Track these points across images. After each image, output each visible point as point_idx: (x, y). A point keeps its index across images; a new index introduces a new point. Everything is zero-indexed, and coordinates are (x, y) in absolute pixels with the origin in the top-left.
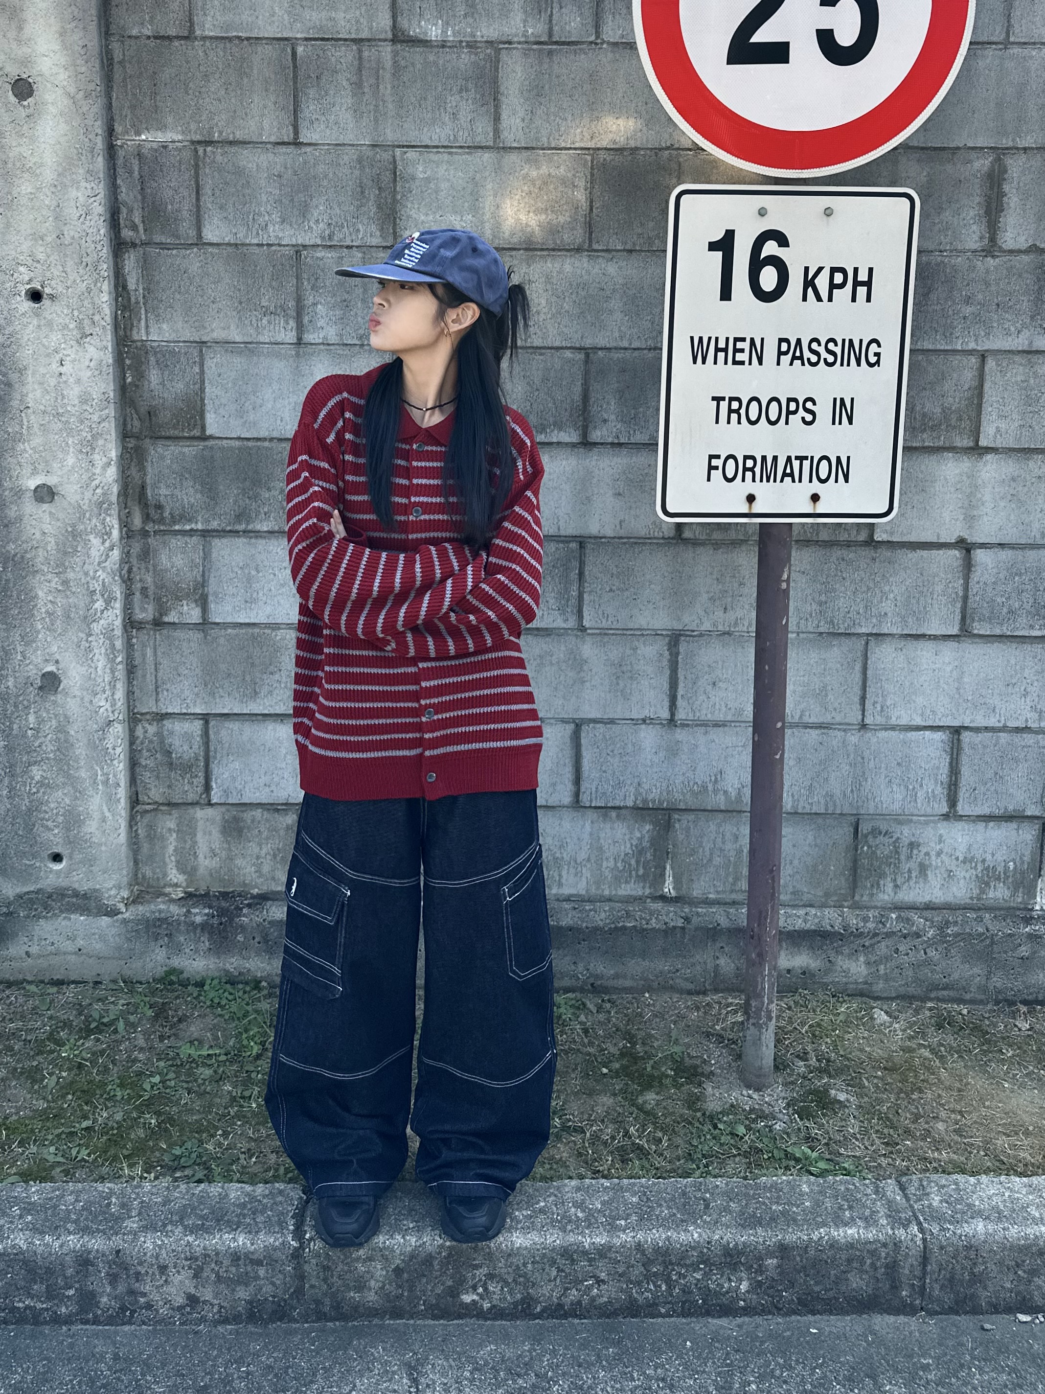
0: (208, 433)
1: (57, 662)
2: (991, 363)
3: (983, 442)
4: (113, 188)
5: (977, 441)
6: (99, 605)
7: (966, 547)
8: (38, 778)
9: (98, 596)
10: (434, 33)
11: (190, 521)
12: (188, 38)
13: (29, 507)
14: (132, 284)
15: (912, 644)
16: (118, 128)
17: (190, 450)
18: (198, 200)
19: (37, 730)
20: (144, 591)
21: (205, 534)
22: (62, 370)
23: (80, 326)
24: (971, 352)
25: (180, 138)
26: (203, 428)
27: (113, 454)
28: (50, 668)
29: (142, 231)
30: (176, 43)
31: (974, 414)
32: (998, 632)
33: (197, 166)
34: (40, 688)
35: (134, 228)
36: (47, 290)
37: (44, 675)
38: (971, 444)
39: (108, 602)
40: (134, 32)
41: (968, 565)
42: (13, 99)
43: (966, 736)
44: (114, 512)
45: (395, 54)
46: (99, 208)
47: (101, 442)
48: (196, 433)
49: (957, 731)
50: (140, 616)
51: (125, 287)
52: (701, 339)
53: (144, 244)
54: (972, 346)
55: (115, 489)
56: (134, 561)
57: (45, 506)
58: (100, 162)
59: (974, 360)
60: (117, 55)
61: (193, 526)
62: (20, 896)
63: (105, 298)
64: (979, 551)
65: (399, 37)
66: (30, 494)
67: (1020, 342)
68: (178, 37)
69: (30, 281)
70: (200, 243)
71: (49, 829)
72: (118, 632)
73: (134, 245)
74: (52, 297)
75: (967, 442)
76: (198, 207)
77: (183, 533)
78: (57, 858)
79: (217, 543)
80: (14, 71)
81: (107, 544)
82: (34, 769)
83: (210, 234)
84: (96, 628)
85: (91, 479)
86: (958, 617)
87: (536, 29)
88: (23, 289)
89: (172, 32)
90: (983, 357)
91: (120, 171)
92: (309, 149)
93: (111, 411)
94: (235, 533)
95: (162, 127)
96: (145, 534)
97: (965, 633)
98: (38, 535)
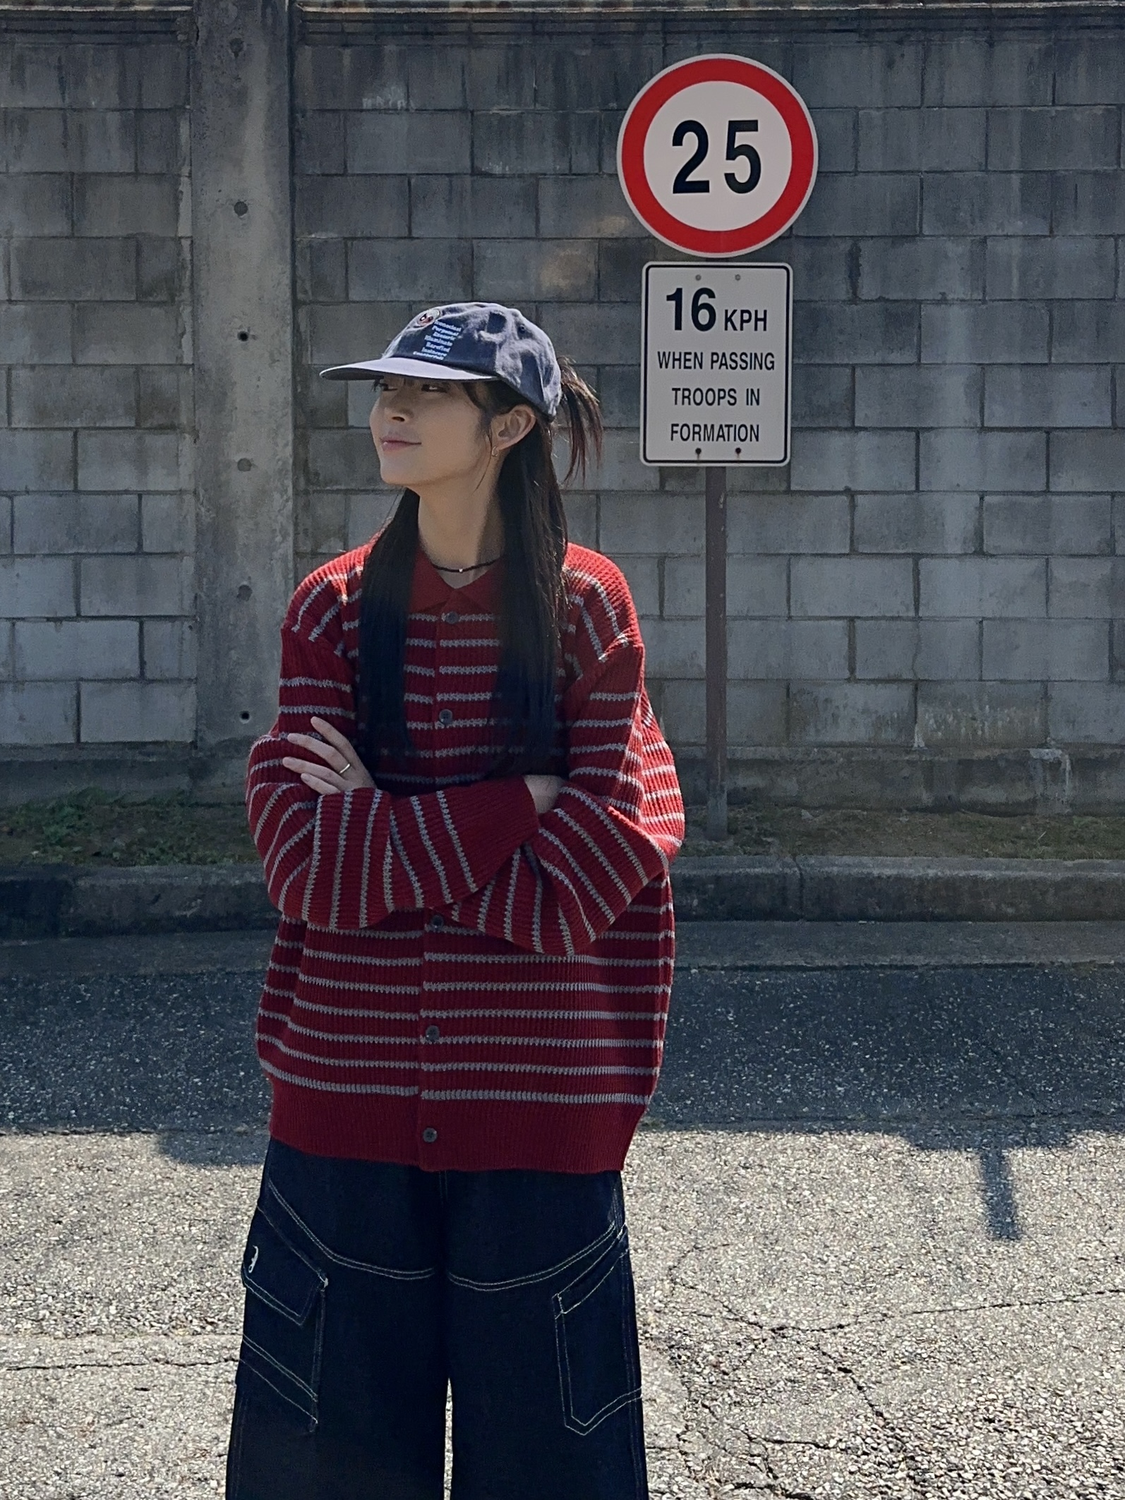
0: (350, 424)
1: (250, 578)
2: (858, 372)
3: (857, 424)
4: (294, 268)
5: (853, 422)
6: (279, 539)
7: (850, 493)
8: (235, 659)
9: (278, 533)
10: (497, 170)
11: (336, 483)
12: (344, 175)
13: (235, 474)
14: (302, 328)
15: (819, 560)
16: (297, 230)
17: (338, 436)
18: (347, 273)
19: (235, 626)
20: (306, 531)
21: (346, 492)
22: (258, 383)
23: (271, 355)
24: (846, 365)
25: (336, 236)
26: (347, 420)
27: (290, 437)
28: (245, 583)
29: (310, 293)
30: (336, 178)
31: (849, 406)
32: (875, 551)
33: (346, 253)
34: (238, 596)
35: (306, 292)
36: (252, 333)
37: (241, 588)
38: (850, 425)
39: (284, 537)
40: (310, 172)
41: (853, 506)
42: (235, 215)
43: (858, 623)
44: (290, 475)
45: (473, 182)
46: (286, 281)
47: (282, 430)
48: (342, 424)
49: (852, 620)
50: (303, 549)
51: (298, 331)
52: (664, 354)
53: (311, 302)
54: (846, 361)
55: (291, 461)
56: (299, 511)
57: (245, 473)
58: (288, 251)
59: (848, 371)
60: (298, 186)
61: (339, 487)
62: (220, 743)
63: (288, 337)
64: (859, 496)
65: (475, 172)
66: (235, 466)
67: (877, 359)
68: (336, 175)
69: (241, 327)
70: (347, 301)
71: (242, 695)
72: (290, 557)
73: (304, 303)
74: (254, 337)
75: (846, 424)
76: (347, 278)
77: (332, 492)
78: (245, 716)
79: (355, 498)
80: (236, 198)
81: (285, 497)
82: (233, 652)
83: (354, 296)
84: (276, 555)
85: (275, 455)
86: (848, 541)
87: (561, 166)
88: (236, 333)
89: (333, 172)
90: (854, 367)
91: (298, 257)
92: (416, 241)
93: (289, 410)
94: (366, 491)
95: (326, 230)
96: (307, 492)
97: (853, 552)
98: (240, 493)
